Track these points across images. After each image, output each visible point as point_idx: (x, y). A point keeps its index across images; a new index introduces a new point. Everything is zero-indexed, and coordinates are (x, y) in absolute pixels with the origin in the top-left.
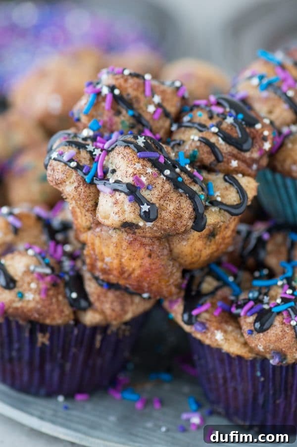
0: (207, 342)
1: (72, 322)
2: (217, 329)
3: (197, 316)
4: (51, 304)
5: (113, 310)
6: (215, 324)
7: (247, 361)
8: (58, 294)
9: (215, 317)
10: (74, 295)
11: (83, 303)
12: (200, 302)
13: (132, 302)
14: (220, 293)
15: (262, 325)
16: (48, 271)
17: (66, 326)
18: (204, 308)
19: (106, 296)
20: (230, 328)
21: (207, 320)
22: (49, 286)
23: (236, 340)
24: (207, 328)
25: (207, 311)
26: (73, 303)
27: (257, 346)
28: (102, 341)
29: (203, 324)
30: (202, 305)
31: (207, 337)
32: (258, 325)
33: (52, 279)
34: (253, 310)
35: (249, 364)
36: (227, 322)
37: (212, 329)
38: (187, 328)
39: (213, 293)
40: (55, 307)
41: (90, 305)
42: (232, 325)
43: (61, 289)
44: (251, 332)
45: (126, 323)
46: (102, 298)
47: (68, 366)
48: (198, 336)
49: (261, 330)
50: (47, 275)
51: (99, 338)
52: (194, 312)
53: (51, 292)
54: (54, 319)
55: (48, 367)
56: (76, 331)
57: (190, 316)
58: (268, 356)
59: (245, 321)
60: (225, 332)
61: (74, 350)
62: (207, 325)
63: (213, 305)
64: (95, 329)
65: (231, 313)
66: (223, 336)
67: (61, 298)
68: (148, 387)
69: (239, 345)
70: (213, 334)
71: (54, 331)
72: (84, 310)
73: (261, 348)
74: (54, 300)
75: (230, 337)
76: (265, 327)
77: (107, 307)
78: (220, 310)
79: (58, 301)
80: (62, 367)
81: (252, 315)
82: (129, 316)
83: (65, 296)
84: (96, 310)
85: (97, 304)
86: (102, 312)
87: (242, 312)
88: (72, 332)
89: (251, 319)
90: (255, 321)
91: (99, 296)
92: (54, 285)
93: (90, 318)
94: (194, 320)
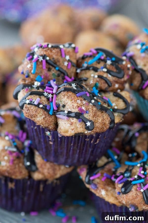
0: (97, 195)
1: (27, 177)
2: (103, 189)
3: (93, 180)
4: (15, 168)
5: (49, 173)
6: (102, 186)
7: (118, 207)
8: (20, 162)
9: (102, 181)
10: (28, 164)
11: (34, 168)
12: (95, 172)
13: (60, 169)
14: (107, 167)
15: (126, 190)
16: (15, 150)
17: (24, 180)
18: (97, 176)
19: (45, 165)
20: (110, 188)
21: (98, 183)
22: (15, 158)
23: (112, 195)
24: (97, 188)
25: (98, 178)
26: (28, 168)
27: (122, 201)
28: (44, 188)
29: (95, 185)
30: (96, 174)
31: (97, 192)
32: (123, 190)
33: (17, 154)
34: (122, 181)
35: (119, 208)
36: (108, 185)
37: (100, 188)
38: (88, 186)
39: (103, 167)
40: (17, 170)
41: (37, 169)
42: (111, 187)
43: (22, 160)
44: (119, 193)
45: (57, 179)
46: (43, 167)
47: (26, 199)
48: (93, 191)
49: (125, 193)
50: (14, 152)
51: (41, 186)
52: (91, 178)
53: (16, 162)
54: (16, 176)
55: (15, 198)
56: (29, 183)
57: (89, 180)
58: (128, 207)
59: (117, 186)
60: (107, 190)
61: (28, 192)
62: (98, 186)
63: (102, 174)
64: (39, 182)
65: (111, 180)
66: (106, 193)
67: (21, 165)
68: (72, 209)
69: (114, 199)
70: (100, 191)
71: (17, 182)
72: (34, 171)
73: (124, 202)
74: (17, 166)
75: (109, 194)
76: (127, 191)
77: (46, 171)
78: (105, 178)
79: (19, 166)
80: (23, 199)
81: (121, 183)
82: (58, 176)
83: (23, 164)
84: (40, 172)
85: (40, 169)
86: (43, 174)
87: (117, 181)
88: (27, 183)
89: (120, 186)
90: (122, 187)
91: (42, 165)
92: (18, 157)
93: (37, 176)
94: (91, 182)
